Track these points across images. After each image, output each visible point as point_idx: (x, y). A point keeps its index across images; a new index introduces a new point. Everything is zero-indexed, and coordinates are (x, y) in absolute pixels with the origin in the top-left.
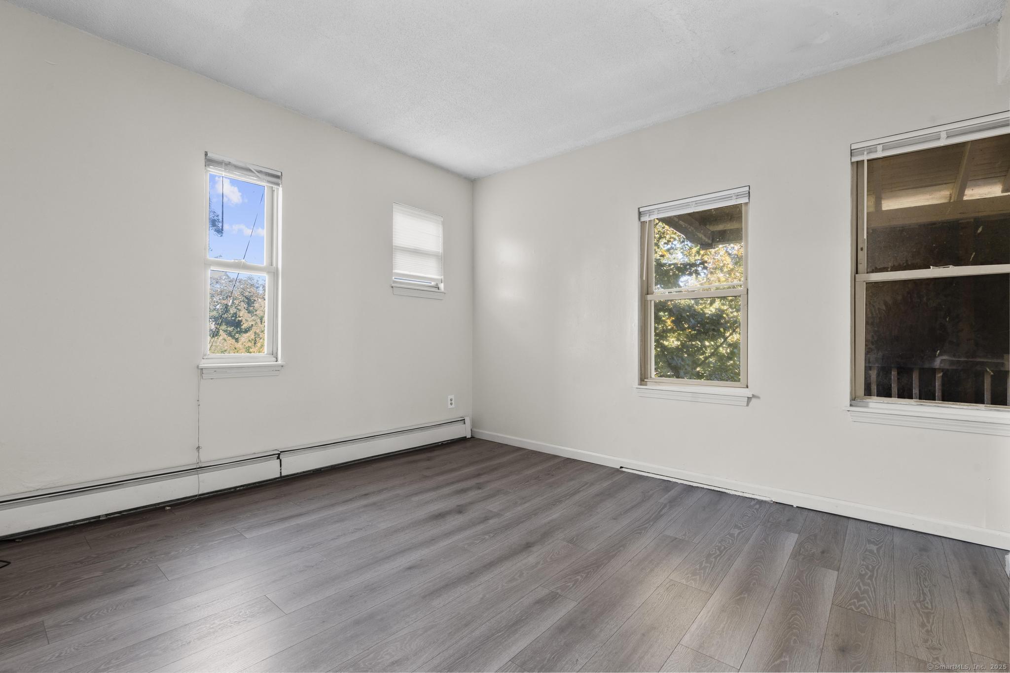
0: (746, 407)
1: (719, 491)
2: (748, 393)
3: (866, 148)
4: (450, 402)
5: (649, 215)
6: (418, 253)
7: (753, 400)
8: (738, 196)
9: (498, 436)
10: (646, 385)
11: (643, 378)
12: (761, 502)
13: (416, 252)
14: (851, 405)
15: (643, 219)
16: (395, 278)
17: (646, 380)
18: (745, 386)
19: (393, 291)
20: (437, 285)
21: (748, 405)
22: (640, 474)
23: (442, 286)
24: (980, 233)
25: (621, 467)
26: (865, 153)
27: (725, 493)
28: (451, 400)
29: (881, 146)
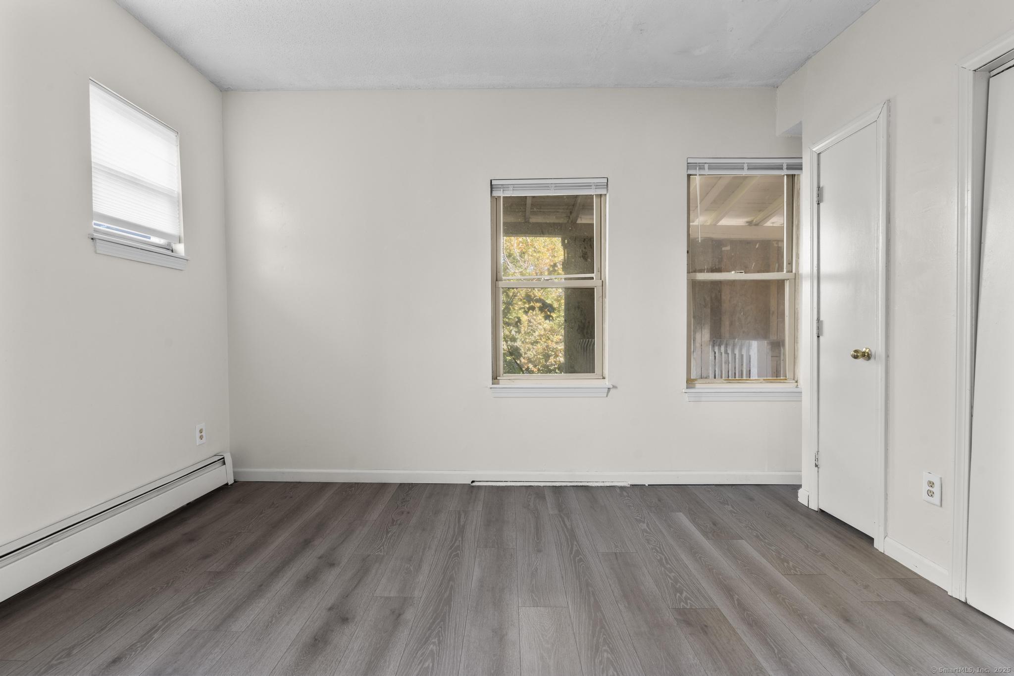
0: (607, 398)
1: (583, 486)
2: (607, 383)
3: (698, 164)
4: (198, 435)
5: (503, 190)
6: (137, 184)
7: (612, 391)
8: (597, 186)
9: (283, 473)
10: (498, 384)
11: (495, 378)
12: (622, 488)
13: (134, 182)
14: (687, 388)
15: (495, 194)
16: (95, 224)
17: (498, 378)
18: (602, 377)
19: (95, 246)
20: (169, 244)
21: (607, 396)
22: (498, 485)
23: (180, 248)
24: (757, 248)
25: (473, 482)
26: (698, 168)
27: (588, 486)
28: (201, 431)
29: (707, 165)
